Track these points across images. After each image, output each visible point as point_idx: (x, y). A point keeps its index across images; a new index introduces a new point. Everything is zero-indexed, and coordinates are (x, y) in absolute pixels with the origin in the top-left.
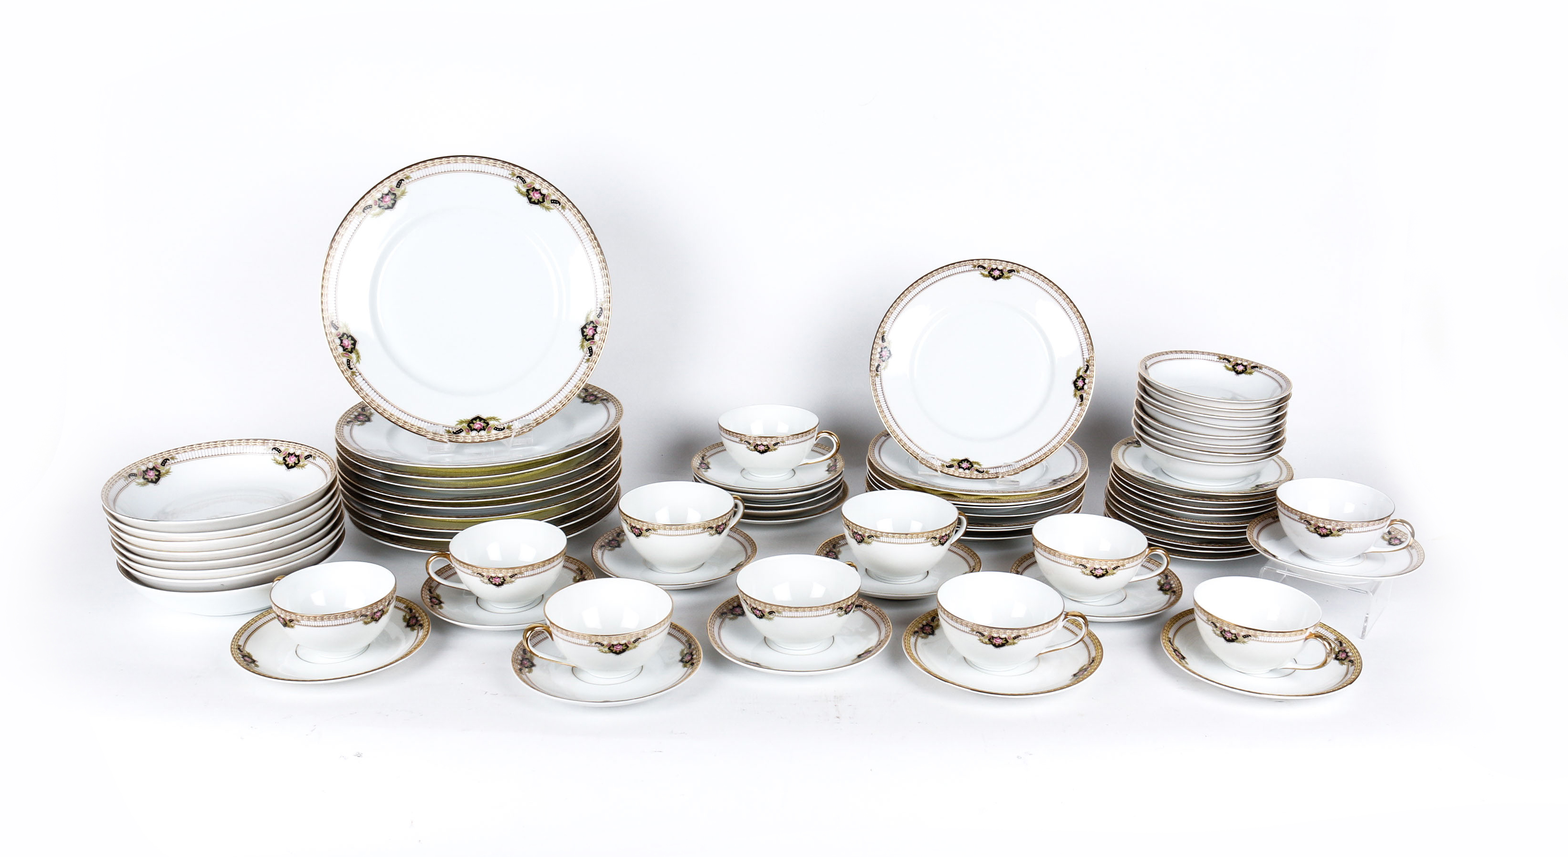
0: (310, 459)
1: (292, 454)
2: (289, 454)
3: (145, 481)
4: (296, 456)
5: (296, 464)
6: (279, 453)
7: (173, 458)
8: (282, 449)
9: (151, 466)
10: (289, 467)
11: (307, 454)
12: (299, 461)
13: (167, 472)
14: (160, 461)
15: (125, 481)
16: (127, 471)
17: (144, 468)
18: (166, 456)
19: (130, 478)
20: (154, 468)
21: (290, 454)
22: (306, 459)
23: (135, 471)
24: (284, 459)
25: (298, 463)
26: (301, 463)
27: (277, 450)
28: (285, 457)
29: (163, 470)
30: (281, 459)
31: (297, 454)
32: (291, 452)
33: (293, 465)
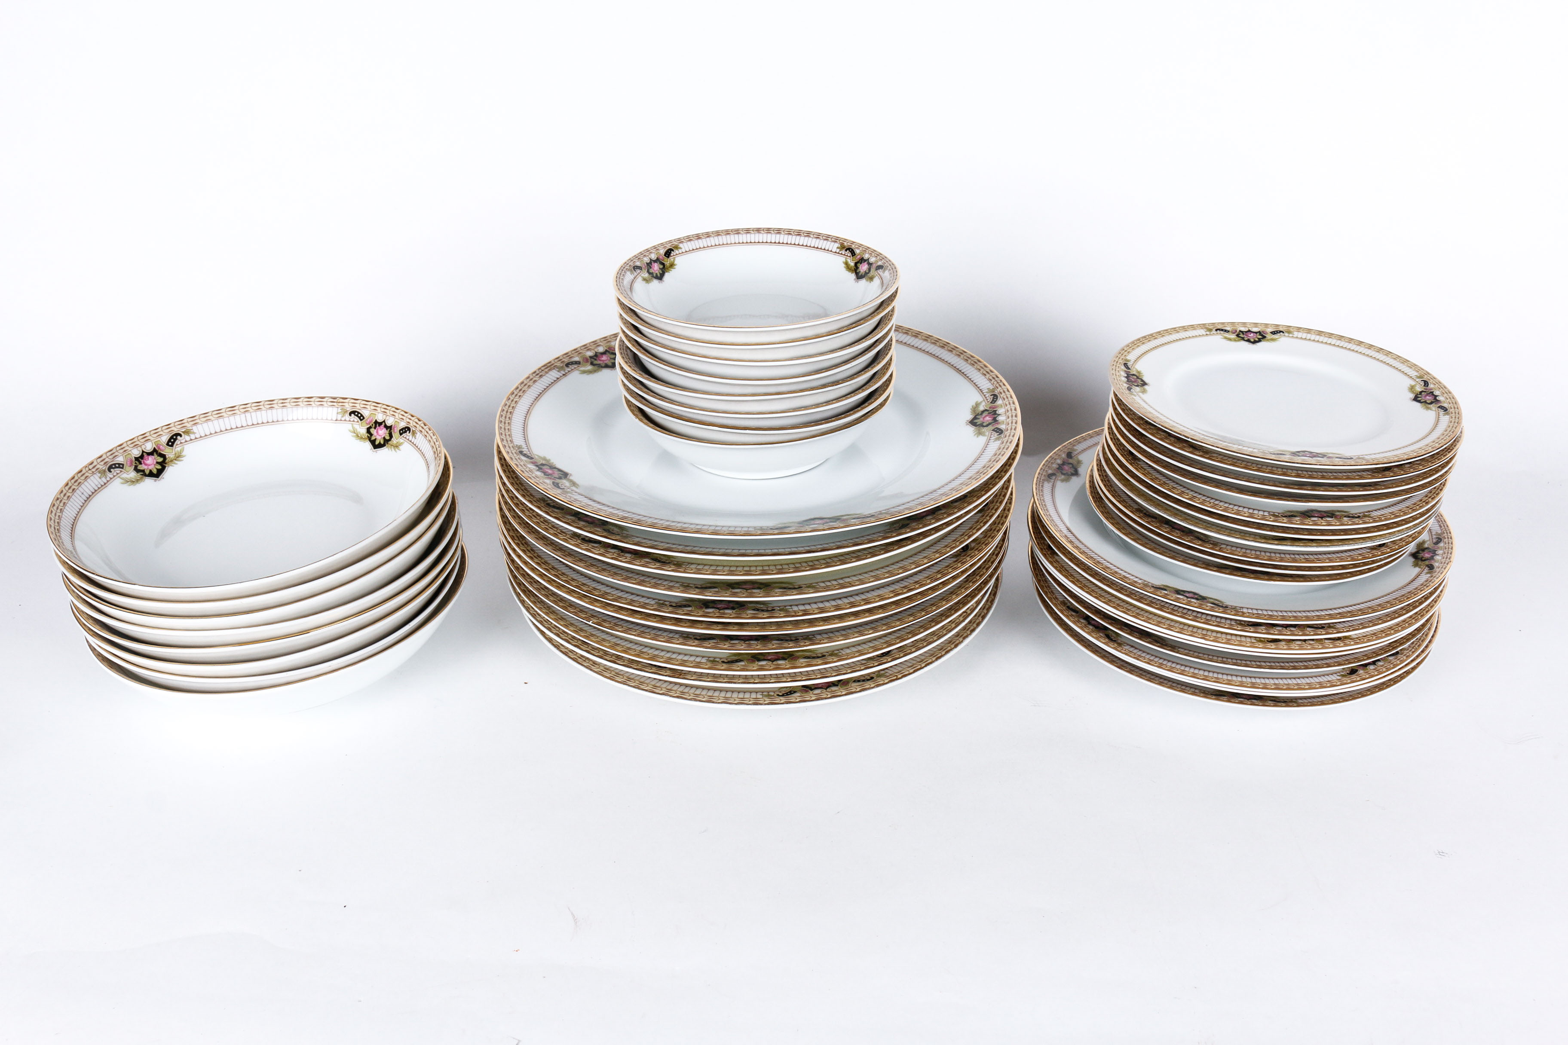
0: (408, 435)
1: (380, 424)
2: (376, 422)
3: (139, 475)
4: (386, 427)
5: (386, 442)
6: (361, 420)
7: (187, 432)
8: (366, 413)
9: (149, 447)
10: (376, 446)
11: (403, 425)
12: (391, 436)
13: (178, 457)
14: (165, 439)
15: (100, 478)
16: (107, 460)
17: (136, 453)
18: (176, 430)
19: (111, 472)
20: (155, 452)
21: (377, 424)
22: (401, 434)
23: (120, 459)
24: (368, 430)
25: (390, 440)
26: (394, 441)
27: (357, 416)
28: (370, 427)
29: (169, 453)
30: (363, 431)
31: (389, 423)
32: (380, 420)
33: (382, 442)
